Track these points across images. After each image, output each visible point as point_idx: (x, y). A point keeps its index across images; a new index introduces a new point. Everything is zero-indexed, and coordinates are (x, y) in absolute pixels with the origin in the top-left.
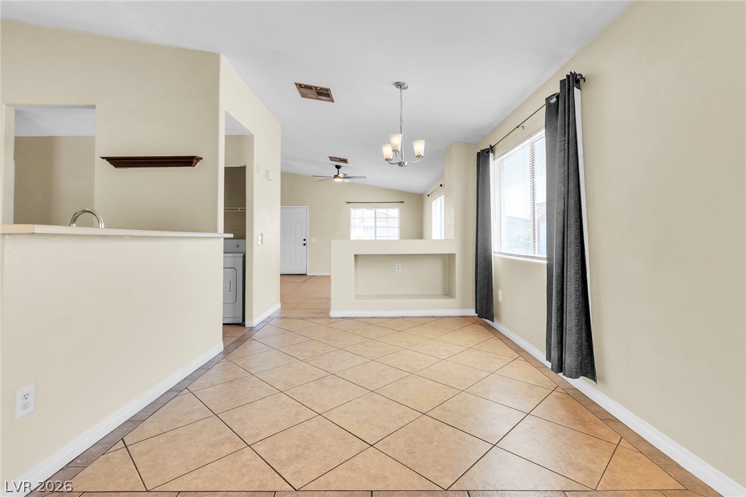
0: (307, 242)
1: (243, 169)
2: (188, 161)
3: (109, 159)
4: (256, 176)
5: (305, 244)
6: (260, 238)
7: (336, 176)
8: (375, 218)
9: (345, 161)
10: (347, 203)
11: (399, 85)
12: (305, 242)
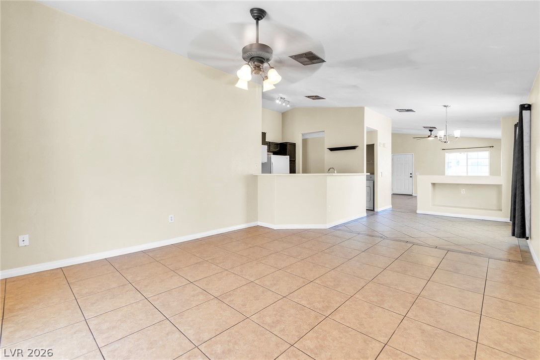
0: (413, 175)
1: (373, 145)
2: (354, 148)
3: (329, 149)
4: (379, 148)
5: (411, 177)
6: (381, 174)
7: (429, 136)
8: (467, 159)
9: (435, 128)
10: (443, 149)
11: (445, 106)
12: (411, 175)
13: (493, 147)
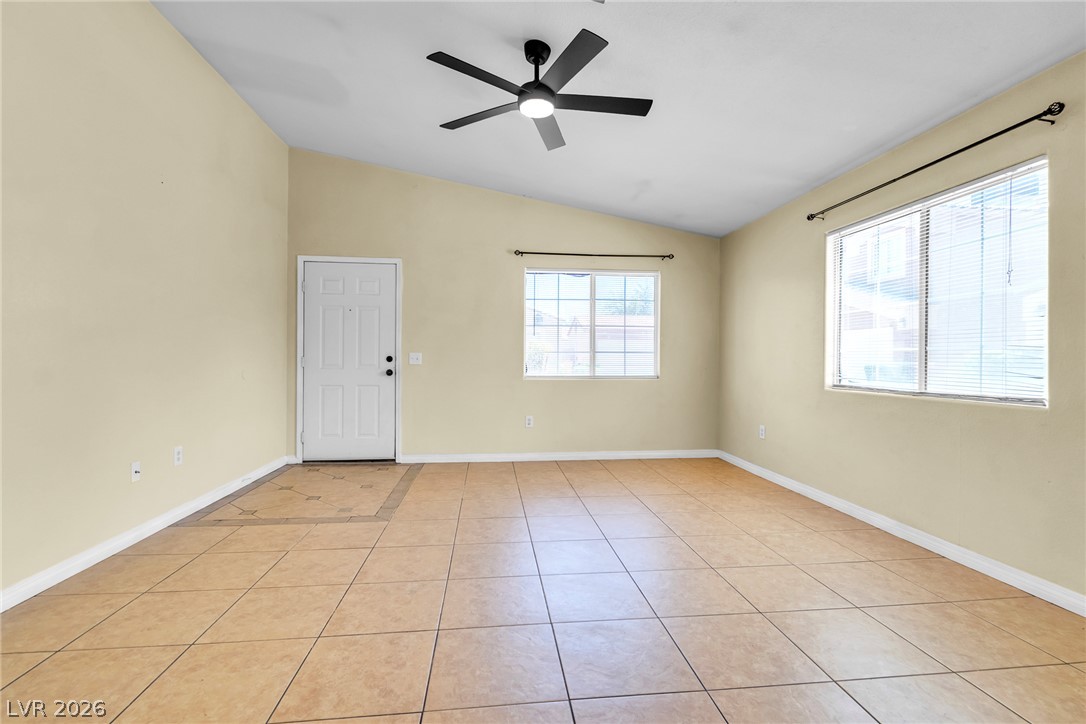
0: (398, 365)
5: (389, 373)
8: (593, 300)
10: (518, 253)
12: (390, 366)
13: (671, 257)
